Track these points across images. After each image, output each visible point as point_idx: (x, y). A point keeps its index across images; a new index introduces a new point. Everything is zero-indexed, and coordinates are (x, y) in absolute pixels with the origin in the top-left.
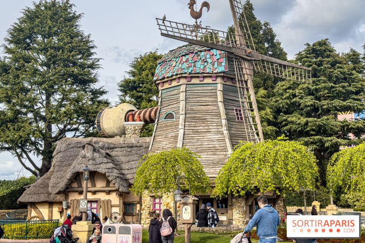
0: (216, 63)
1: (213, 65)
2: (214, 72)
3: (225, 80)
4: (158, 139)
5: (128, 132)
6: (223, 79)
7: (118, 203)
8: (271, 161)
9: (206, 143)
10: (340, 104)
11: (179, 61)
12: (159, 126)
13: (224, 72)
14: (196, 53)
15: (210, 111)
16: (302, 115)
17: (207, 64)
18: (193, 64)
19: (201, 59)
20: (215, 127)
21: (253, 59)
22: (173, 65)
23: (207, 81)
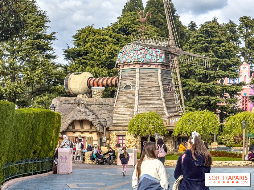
0: (158, 56)
1: (157, 57)
2: (157, 62)
3: (163, 67)
4: (120, 100)
5: (94, 94)
6: (162, 66)
7: (97, 139)
8: (202, 121)
9: (151, 105)
10: (223, 74)
11: (136, 53)
12: (120, 92)
13: (163, 62)
14: (146, 49)
15: (153, 86)
16: (196, 79)
17: (153, 57)
18: (144, 56)
19: (149, 53)
20: (156, 96)
21: (180, 54)
22: (131, 55)
23: (152, 67)
